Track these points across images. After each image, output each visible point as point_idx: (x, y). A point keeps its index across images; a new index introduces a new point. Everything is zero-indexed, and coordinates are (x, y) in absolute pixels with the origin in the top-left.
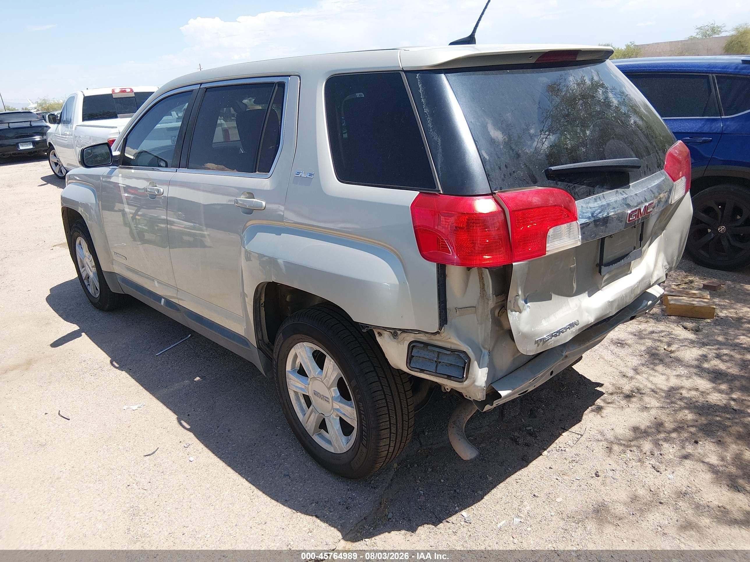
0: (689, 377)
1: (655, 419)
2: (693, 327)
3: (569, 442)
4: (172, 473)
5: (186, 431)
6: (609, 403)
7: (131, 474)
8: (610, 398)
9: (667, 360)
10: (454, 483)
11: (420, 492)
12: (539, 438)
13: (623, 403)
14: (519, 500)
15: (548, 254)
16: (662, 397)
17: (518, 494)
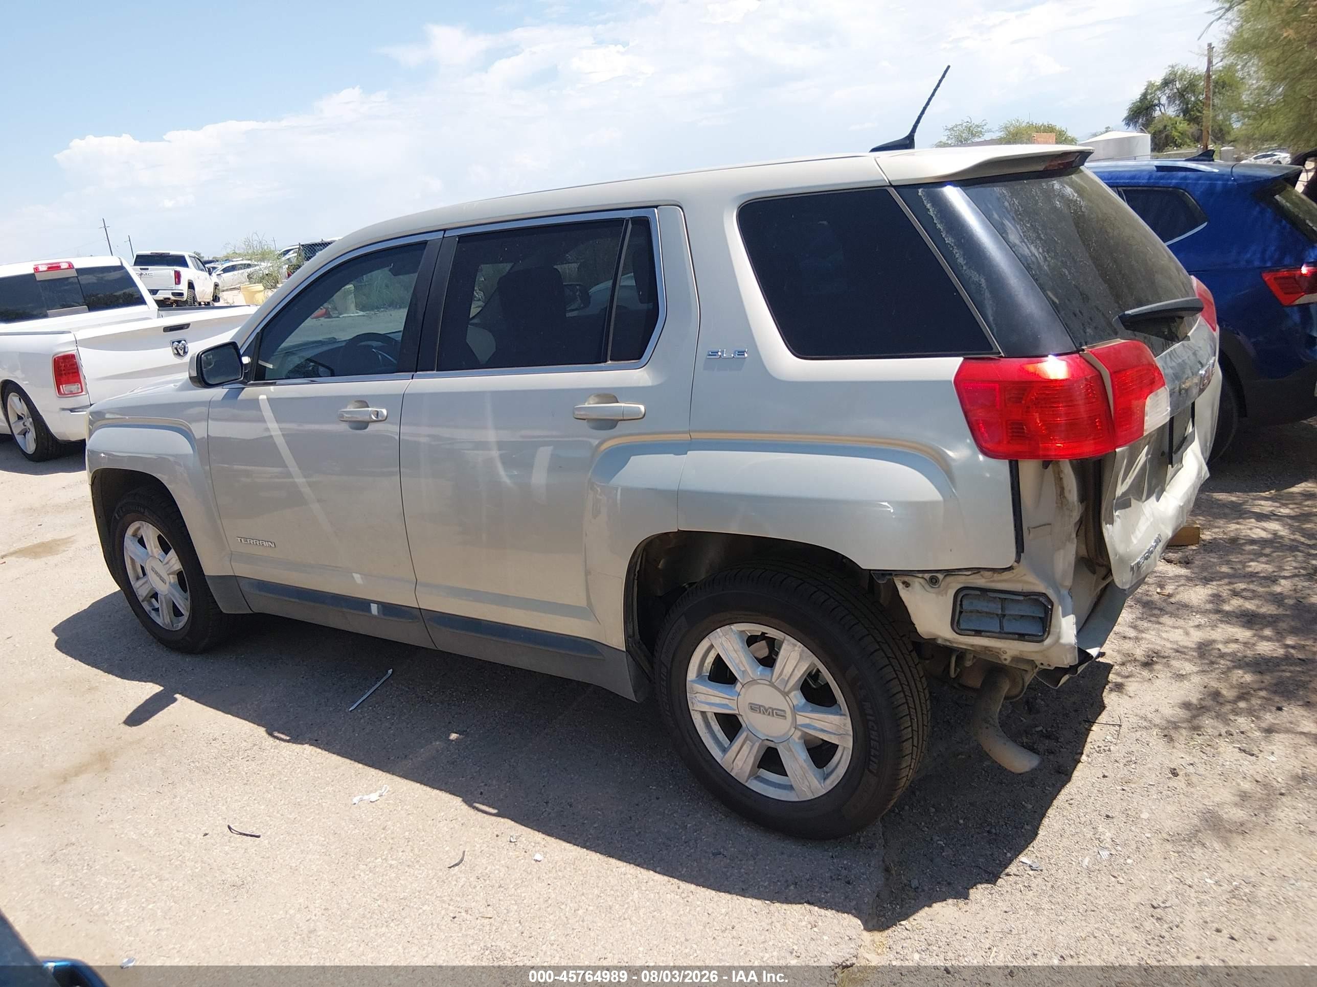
0: (1214, 627)
1: (1205, 687)
2: (1180, 558)
3: (1108, 737)
4: (517, 884)
5: (494, 818)
6: (1127, 677)
7: (445, 898)
8: (1126, 670)
9: (1169, 608)
10: (980, 822)
11: (939, 842)
12: (1061, 740)
13: (1146, 673)
14: (1090, 827)
15: (1145, 434)
16: (1195, 657)
17: (1083, 819)
